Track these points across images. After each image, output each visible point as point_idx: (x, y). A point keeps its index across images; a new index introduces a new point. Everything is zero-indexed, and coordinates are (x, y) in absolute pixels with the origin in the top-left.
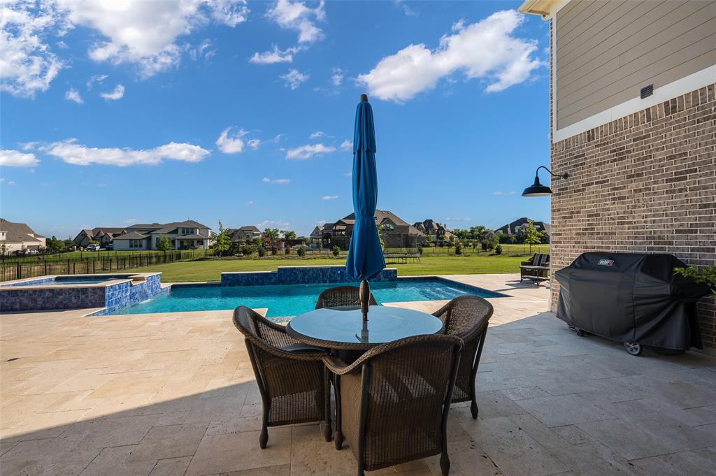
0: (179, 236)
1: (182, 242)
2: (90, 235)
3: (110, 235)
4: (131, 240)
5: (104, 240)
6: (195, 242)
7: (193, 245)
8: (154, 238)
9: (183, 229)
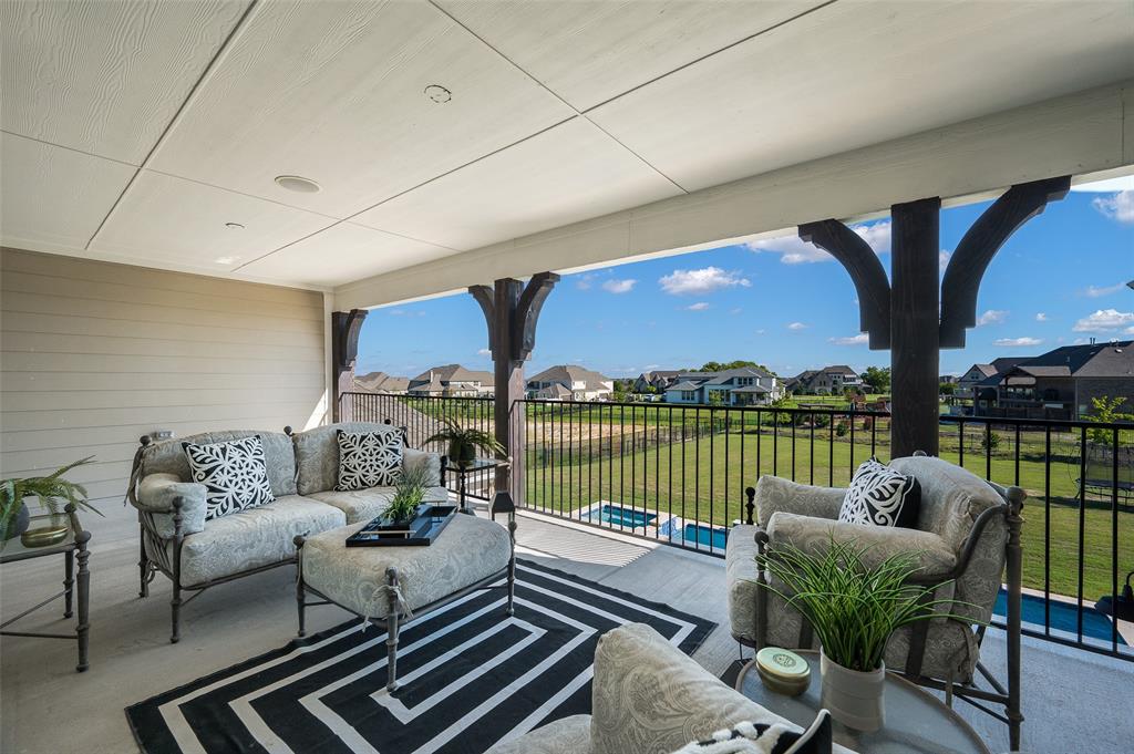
0: (734, 389)
1: (738, 395)
2: (648, 379)
3: (665, 379)
4: (684, 391)
5: (660, 386)
6: (755, 396)
7: (751, 400)
8: (707, 389)
9: (740, 379)
